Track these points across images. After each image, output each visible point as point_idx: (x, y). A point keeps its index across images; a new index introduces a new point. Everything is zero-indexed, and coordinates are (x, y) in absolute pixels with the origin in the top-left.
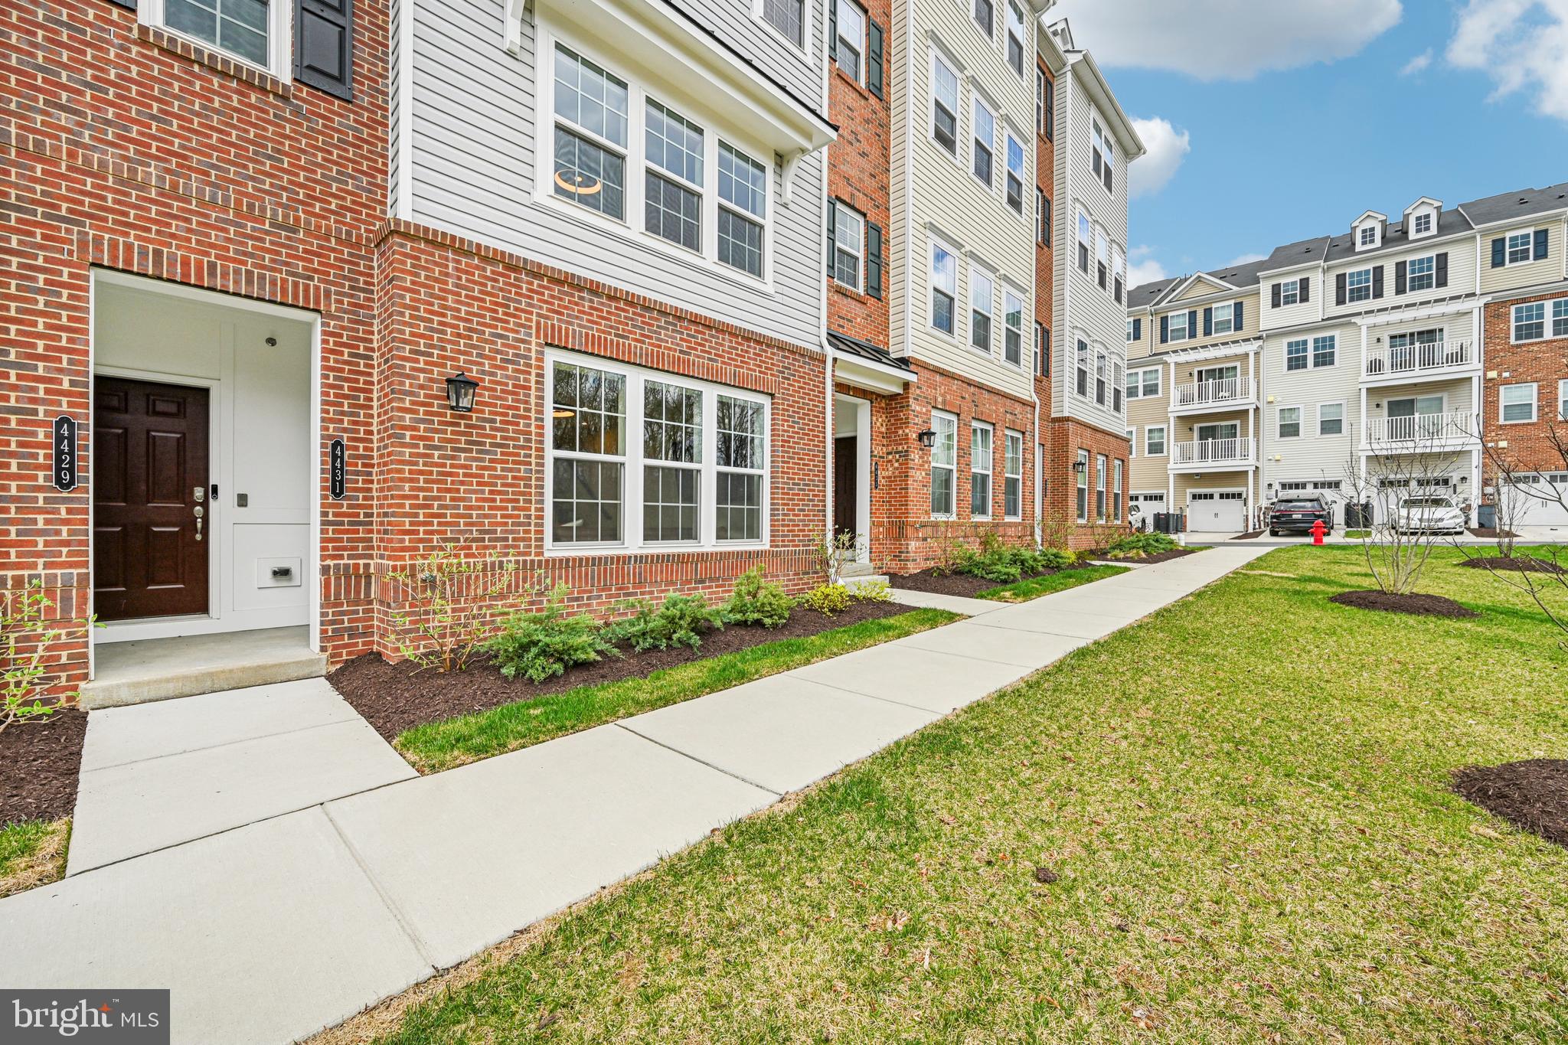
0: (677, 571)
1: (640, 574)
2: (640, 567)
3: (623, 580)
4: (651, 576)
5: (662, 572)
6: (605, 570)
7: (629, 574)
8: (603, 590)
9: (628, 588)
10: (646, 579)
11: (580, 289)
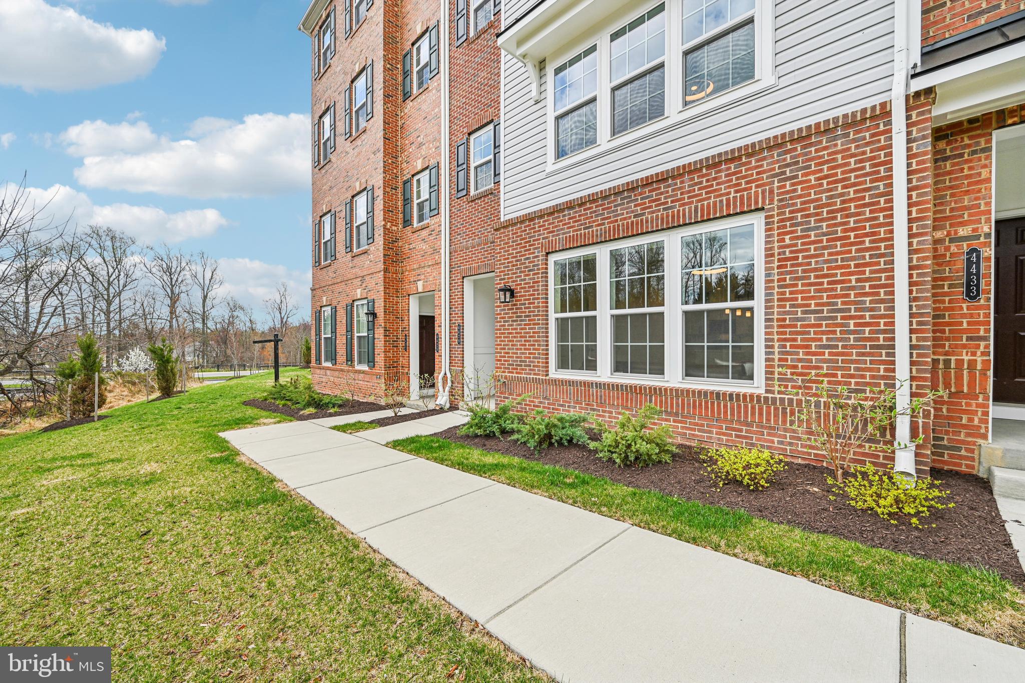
0: (632, 399)
1: (601, 396)
2: (601, 391)
3: (589, 398)
4: (609, 400)
5: (618, 398)
6: (578, 390)
7: (593, 395)
8: (577, 403)
9: (593, 405)
10: (605, 401)
11: (562, 210)
